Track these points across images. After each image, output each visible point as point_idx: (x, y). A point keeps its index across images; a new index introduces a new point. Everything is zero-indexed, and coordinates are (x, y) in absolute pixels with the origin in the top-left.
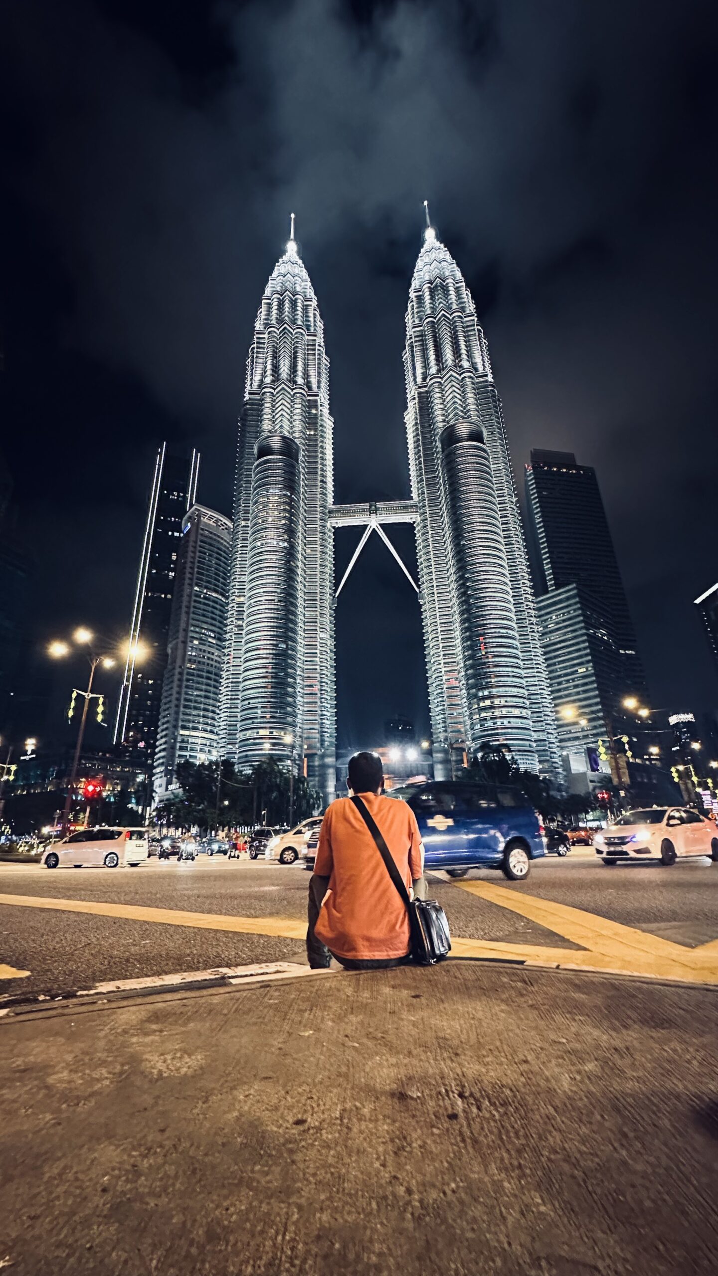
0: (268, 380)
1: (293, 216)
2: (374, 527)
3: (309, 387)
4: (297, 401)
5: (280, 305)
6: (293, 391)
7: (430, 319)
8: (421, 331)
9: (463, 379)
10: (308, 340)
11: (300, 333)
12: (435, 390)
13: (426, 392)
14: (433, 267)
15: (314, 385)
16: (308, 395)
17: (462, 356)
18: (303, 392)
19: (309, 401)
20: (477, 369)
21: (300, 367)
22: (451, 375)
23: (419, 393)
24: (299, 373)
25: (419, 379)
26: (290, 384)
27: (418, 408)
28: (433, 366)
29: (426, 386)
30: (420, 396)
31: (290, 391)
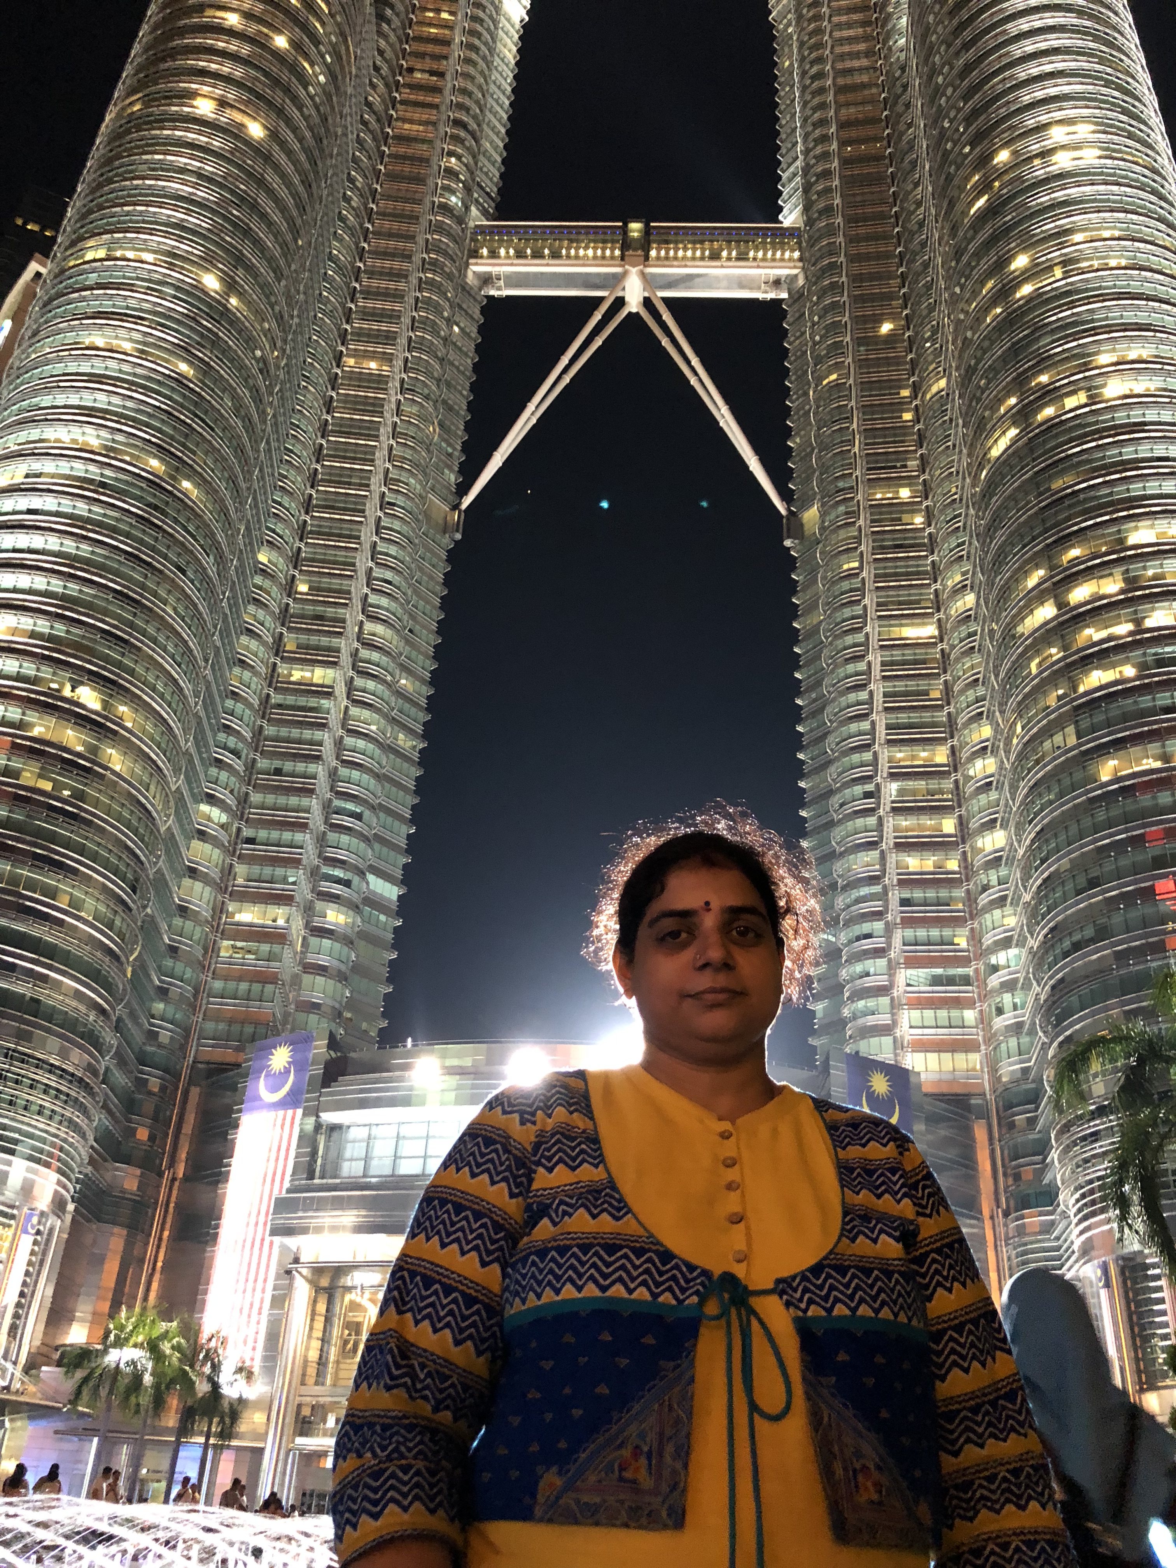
2: (634, 304)
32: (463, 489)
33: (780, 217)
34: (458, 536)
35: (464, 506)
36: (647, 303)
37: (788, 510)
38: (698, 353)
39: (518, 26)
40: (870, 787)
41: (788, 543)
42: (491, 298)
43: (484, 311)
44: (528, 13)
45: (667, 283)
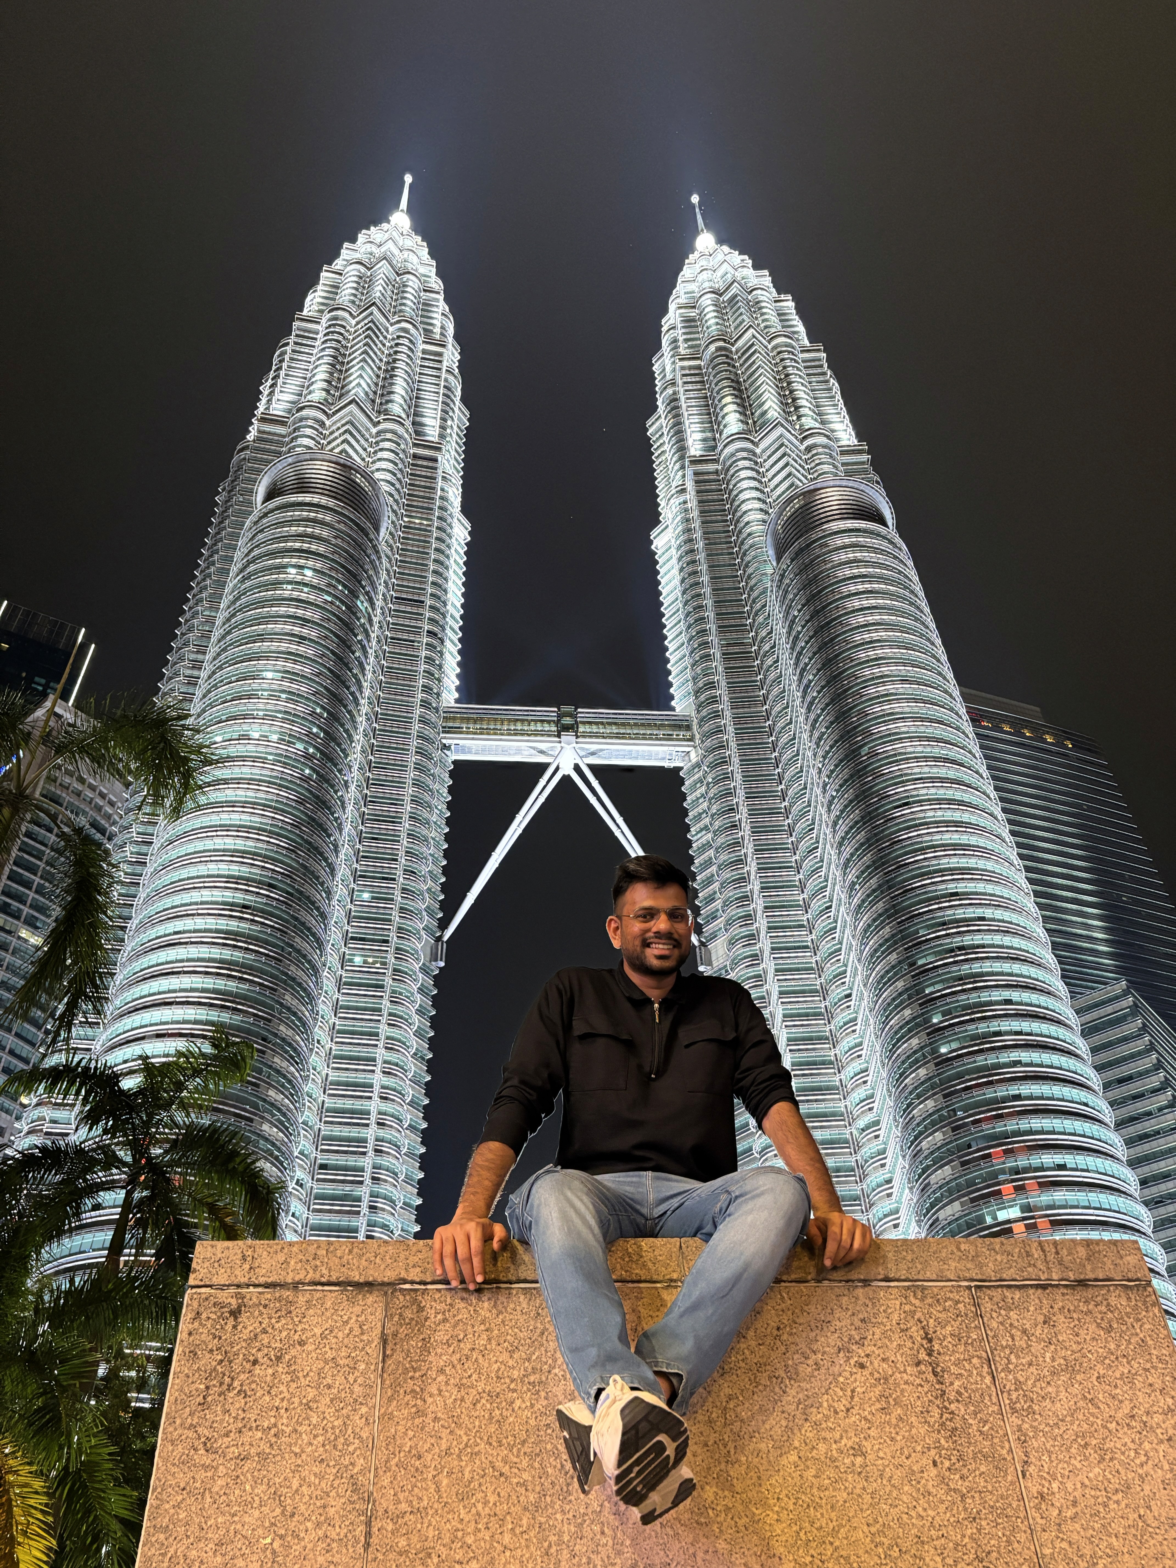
0: (318, 395)
1: (408, 179)
2: (567, 769)
3: (417, 433)
4: (387, 445)
5: (364, 283)
6: (376, 424)
7: (721, 344)
8: (699, 367)
9: (809, 449)
10: (424, 352)
11: (405, 330)
12: (742, 464)
13: (716, 472)
14: (720, 273)
15: (428, 430)
16: (415, 445)
17: (803, 411)
18: (400, 430)
19: (415, 456)
20: (838, 440)
21: (400, 387)
22: (781, 436)
23: (696, 474)
24: (397, 398)
25: (695, 449)
26: (368, 407)
27: (693, 504)
28: (733, 423)
29: (716, 461)
30: (700, 480)
31: (370, 425)
32: (443, 924)
33: (673, 703)
34: (442, 964)
35: (446, 938)
36: (577, 768)
37: (700, 941)
38: (621, 814)
39: (463, 543)
43: (452, 774)
44: (470, 533)
45: (593, 754)
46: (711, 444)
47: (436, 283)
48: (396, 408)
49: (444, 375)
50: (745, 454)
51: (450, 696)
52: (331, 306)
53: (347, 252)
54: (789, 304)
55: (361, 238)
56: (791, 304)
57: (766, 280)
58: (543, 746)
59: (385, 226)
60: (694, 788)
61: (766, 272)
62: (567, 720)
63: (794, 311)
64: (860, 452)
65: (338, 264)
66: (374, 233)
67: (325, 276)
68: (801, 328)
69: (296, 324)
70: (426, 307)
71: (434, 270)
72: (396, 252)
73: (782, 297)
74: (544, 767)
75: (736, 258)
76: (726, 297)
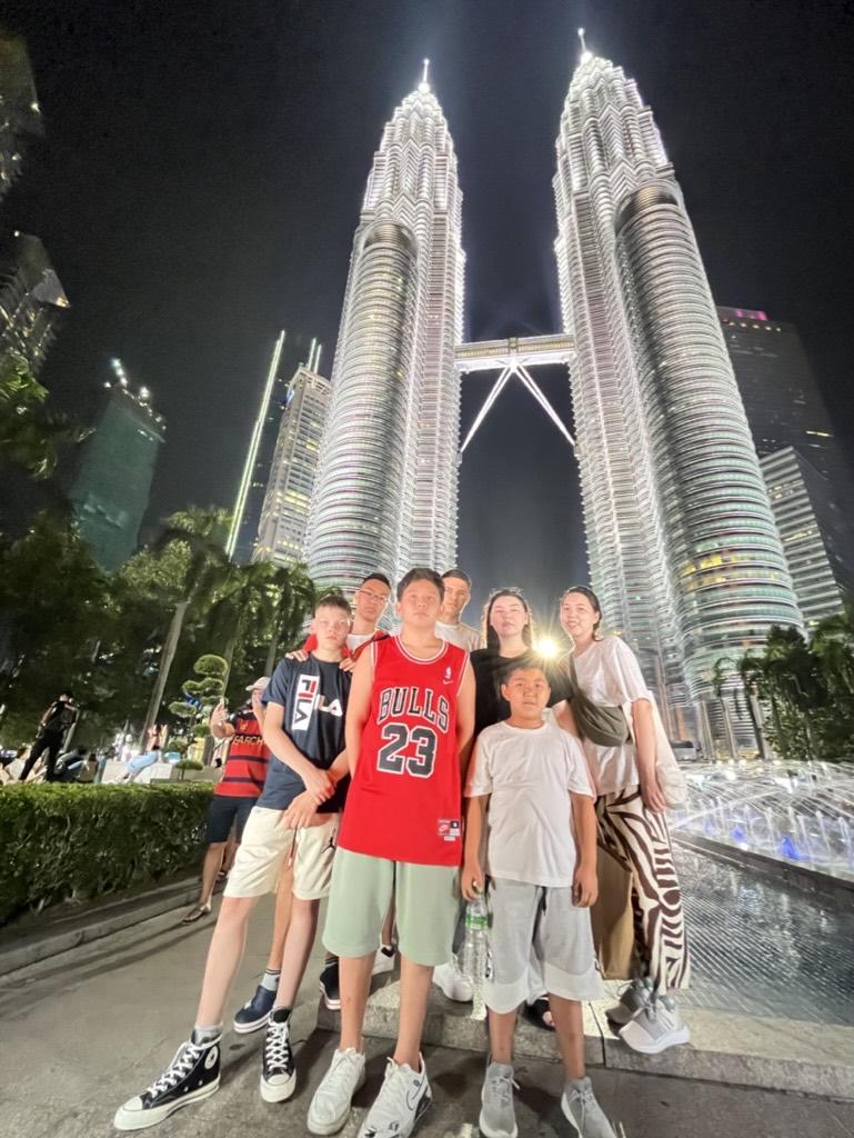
1: (427, 62)
2: (514, 370)
3: (436, 207)
4: (420, 216)
5: (406, 126)
6: (415, 205)
7: (592, 119)
8: (579, 137)
9: (638, 173)
10: (438, 161)
11: (427, 150)
12: (600, 190)
13: (587, 198)
14: (593, 74)
15: (442, 205)
16: (436, 213)
17: (636, 150)
18: (427, 206)
19: (436, 220)
20: (656, 165)
21: (426, 184)
22: (623, 168)
23: (577, 201)
24: (425, 189)
25: (576, 186)
26: (411, 198)
27: (575, 220)
28: (596, 166)
29: (587, 192)
30: (579, 204)
31: (412, 206)
32: (460, 445)
33: (564, 330)
34: (461, 462)
35: (462, 450)
36: (518, 368)
37: (575, 443)
38: (540, 387)
39: (462, 263)
40: (612, 545)
41: (576, 455)
42: (464, 373)
43: (462, 378)
45: (525, 360)
46: (584, 183)
47: (442, 119)
48: (425, 195)
49: (448, 173)
50: (602, 184)
51: (459, 340)
52: (392, 144)
53: (397, 112)
54: (633, 85)
55: (404, 102)
56: (635, 84)
57: (620, 71)
58: (502, 359)
59: (415, 93)
60: (574, 371)
61: (620, 68)
62: (513, 345)
63: (635, 89)
64: (668, 169)
65: (394, 120)
66: (411, 98)
67: (387, 129)
68: (638, 98)
69: (375, 159)
70: (437, 135)
71: (441, 112)
72: (420, 105)
73: (630, 81)
74: (501, 370)
75: (603, 62)
76: (597, 88)
